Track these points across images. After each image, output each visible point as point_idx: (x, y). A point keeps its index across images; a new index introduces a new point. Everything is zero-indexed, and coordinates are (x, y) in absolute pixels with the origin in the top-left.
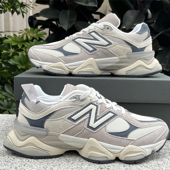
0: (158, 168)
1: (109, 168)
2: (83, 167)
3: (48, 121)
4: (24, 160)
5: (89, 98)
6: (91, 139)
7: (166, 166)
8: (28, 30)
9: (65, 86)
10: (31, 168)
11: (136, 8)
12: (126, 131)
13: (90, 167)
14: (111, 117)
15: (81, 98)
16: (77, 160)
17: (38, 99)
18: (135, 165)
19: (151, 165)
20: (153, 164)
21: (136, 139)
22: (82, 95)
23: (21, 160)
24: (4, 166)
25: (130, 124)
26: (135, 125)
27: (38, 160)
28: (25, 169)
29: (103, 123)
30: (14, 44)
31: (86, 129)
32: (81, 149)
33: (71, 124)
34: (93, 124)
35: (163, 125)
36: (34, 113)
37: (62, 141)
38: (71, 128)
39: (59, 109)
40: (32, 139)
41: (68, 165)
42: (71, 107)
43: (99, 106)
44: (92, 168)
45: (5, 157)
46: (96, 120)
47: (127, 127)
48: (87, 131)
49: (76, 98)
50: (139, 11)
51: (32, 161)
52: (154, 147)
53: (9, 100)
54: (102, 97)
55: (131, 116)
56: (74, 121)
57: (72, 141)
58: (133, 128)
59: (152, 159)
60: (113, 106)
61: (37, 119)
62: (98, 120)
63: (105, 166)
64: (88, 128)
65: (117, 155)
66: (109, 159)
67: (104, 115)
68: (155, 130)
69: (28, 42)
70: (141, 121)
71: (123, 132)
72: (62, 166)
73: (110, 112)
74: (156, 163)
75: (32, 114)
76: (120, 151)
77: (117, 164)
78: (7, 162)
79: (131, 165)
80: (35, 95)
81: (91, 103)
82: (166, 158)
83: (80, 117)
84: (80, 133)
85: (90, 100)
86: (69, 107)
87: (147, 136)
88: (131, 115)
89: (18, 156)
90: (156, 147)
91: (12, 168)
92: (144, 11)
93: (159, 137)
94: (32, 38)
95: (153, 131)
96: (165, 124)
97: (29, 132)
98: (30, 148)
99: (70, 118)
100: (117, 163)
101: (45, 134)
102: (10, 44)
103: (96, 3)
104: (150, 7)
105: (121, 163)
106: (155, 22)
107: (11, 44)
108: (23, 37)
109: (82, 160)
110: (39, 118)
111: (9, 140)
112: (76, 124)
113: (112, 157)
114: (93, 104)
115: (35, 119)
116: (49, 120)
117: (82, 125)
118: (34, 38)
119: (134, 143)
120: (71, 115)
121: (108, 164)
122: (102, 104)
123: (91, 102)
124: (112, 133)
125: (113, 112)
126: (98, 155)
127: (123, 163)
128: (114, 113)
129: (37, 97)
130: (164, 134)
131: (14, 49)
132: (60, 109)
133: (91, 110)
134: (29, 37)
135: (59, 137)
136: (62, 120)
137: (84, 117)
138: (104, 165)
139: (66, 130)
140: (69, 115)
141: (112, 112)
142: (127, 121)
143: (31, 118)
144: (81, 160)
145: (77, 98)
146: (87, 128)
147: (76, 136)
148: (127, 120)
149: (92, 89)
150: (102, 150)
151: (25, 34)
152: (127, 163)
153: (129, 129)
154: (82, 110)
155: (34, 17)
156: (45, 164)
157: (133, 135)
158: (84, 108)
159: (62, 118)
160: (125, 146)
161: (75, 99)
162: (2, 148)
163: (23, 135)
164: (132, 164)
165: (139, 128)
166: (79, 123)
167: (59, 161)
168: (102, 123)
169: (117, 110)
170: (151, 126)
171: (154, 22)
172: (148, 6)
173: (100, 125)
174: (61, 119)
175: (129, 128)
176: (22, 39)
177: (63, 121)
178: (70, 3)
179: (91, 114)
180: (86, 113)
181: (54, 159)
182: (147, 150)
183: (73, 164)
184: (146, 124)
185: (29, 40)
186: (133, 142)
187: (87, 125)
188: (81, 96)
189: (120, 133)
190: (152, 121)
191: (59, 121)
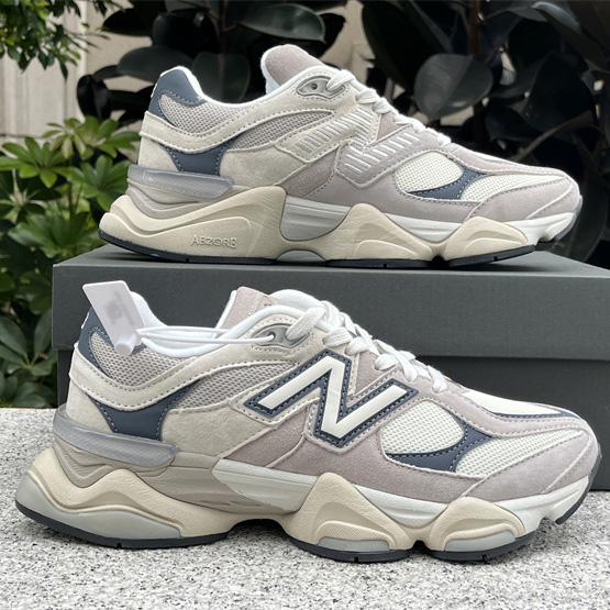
0: (563, 576)
1: (393, 576)
2: (301, 573)
3: (177, 413)
4: (91, 552)
5: (320, 335)
6: (328, 476)
7: (593, 569)
8: (77, 125)
9: (234, 293)
10: (117, 579)
11: (459, 48)
12: (451, 448)
13: (326, 573)
14: (399, 400)
15: (292, 333)
16: (280, 553)
17: (139, 337)
18: (483, 567)
19: (538, 566)
20: (547, 565)
21: (486, 476)
22: (294, 322)
23: (79, 554)
24: (23, 574)
25: (463, 424)
26: (482, 429)
27: (140, 552)
28: (97, 580)
29: (370, 420)
30: (27, 173)
31: (311, 442)
32: (293, 513)
33: (257, 425)
34: (334, 425)
35: (579, 429)
36: (124, 386)
37: (224, 486)
38: (257, 440)
39: (213, 371)
40: (119, 478)
41: (248, 569)
42: (258, 366)
43: (356, 362)
44: (332, 576)
45: (22, 543)
46: (344, 412)
47: (454, 434)
48: (314, 447)
49: (274, 335)
50: (470, 57)
51: (119, 555)
52: (549, 504)
53: (10, 371)
54: (364, 332)
55: (466, 399)
56: (269, 413)
57: (261, 485)
58: (474, 437)
59: (542, 549)
60: (404, 362)
61: (136, 407)
62: (353, 409)
63: (377, 570)
64: (317, 436)
65: (418, 534)
66: (393, 546)
67: (374, 394)
68: (551, 445)
69: (78, 166)
70: (502, 415)
71: (440, 452)
72: (226, 571)
73: (391, 382)
74: (558, 561)
75: (117, 391)
76: (430, 517)
77: (419, 566)
78: (31, 558)
79: (469, 568)
80: (132, 323)
81: (326, 352)
82: (590, 547)
83: (287, 401)
84: (288, 458)
85: (324, 341)
86: (249, 364)
87: (523, 468)
88: (465, 395)
89: (70, 542)
90: (556, 506)
91: (51, 578)
92: (488, 59)
93: (567, 470)
94: (91, 153)
95: (544, 448)
96: (584, 424)
97: (107, 455)
98: (112, 510)
99: (253, 404)
100: (420, 560)
101: (166, 459)
102: (10, 172)
103: (320, 28)
104: (510, 44)
105: (436, 561)
106: (527, 94)
107: (17, 172)
108: (59, 149)
109: (295, 551)
110: (143, 405)
111: (36, 483)
112: (274, 423)
113: (403, 540)
114: (333, 355)
115: (129, 408)
116: (181, 410)
117: (295, 426)
118: (98, 152)
119: (480, 491)
120: (257, 391)
121: (388, 565)
122: (366, 356)
123: (325, 347)
124: (400, 455)
125: (405, 382)
126: (354, 533)
127: (440, 559)
128: (406, 387)
129: (139, 331)
130: (582, 459)
131: (25, 193)
132: (216, 373)
133: (327, 374)
134: (82, 149)
135: (214, 471)
136: (227, 410)
137: (302, 400)
138: (375, 566)
139: (240, 445)
140: (252, 394)
141: (400, 384)
142: (451, 414)
143: (115, 405)
144: (292, 553)
145: (277, 332)
146: (313, 438)
147: (273, 468)
148: (453, 411)
149: (326, 305)
150: (366, 515)
151: (66, 136)
152: (454, 562)
153: (460, 442)
154: (295, 374)
155: (97, 79)
156: (166, 566)
157: (475, 463)
158: (302, 367)
159: (224, 402)
160: (448, 502)
161: (272, 336)
162: (10, 515)
163: (87, 465)
164: (473, 563)
165: (497, 438)
166: (287, 421)
167: (214, 556)
168: (367, 421)
169: (419, 376)
170: (538, 431)
171: (523, 97)
172: (501, 40)
173: (360, 427)
174: (223, 406)
175: (459, 438)
176: (57, 156)
177: (228, 414)
178: (225, 30)
179: (326, 388)
180: (309, 386)
181: (196, 549)
182: (523, 515)
183: (264, 566)
184: (519, 425)
185: (83, 158)
186: (474, 485)
187: (312, 428)
188: (289, 325)
189: (428, 454)
190: (540, 416)
191: (214, 415)
